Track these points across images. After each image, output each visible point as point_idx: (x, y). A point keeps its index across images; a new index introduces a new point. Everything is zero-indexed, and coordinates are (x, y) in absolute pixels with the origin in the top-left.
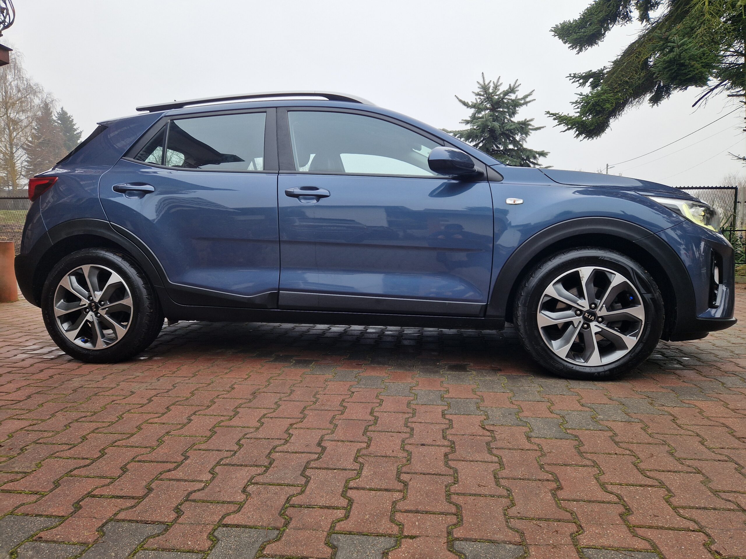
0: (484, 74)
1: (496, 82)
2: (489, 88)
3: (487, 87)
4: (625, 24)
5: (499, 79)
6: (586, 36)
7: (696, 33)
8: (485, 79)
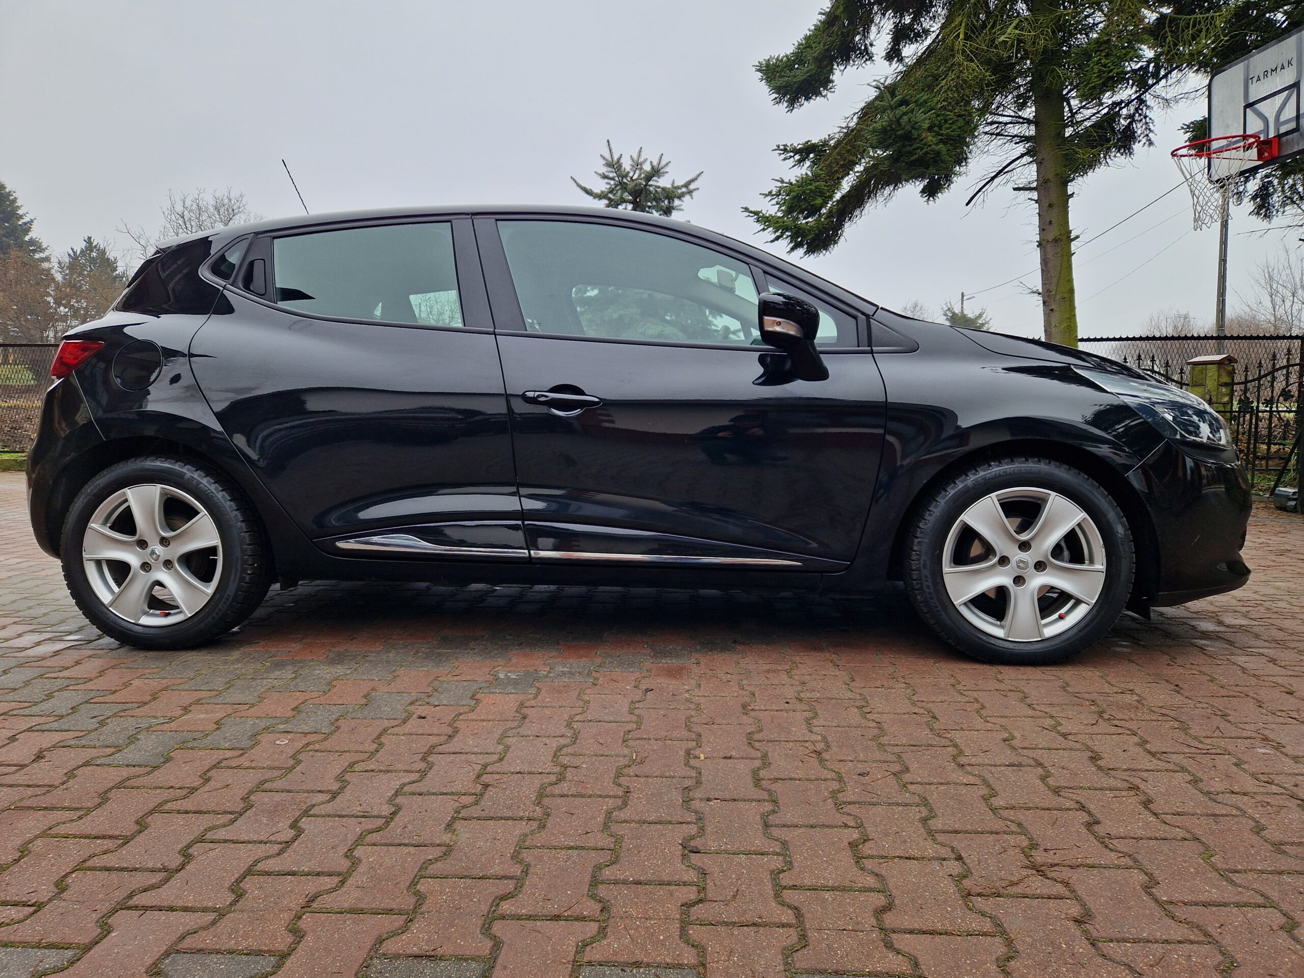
0: (611, 142)
1: (635, 157)
2: (622, 164)
3: (619, 163)
4: (864, 65)
5: (640, 151)
8: (613, 151)
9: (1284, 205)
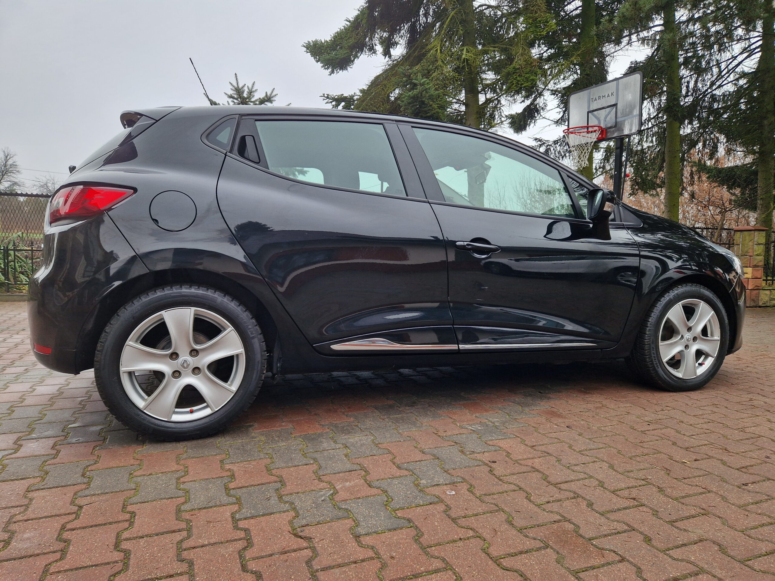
0: (238, 75)
1: (250, 87)
2: (243, 92)
3: (241, 90)
4: (371, 55)
5: (254, 84)
6: (337, 58)
7: (432, 76)
8: (239, 81)
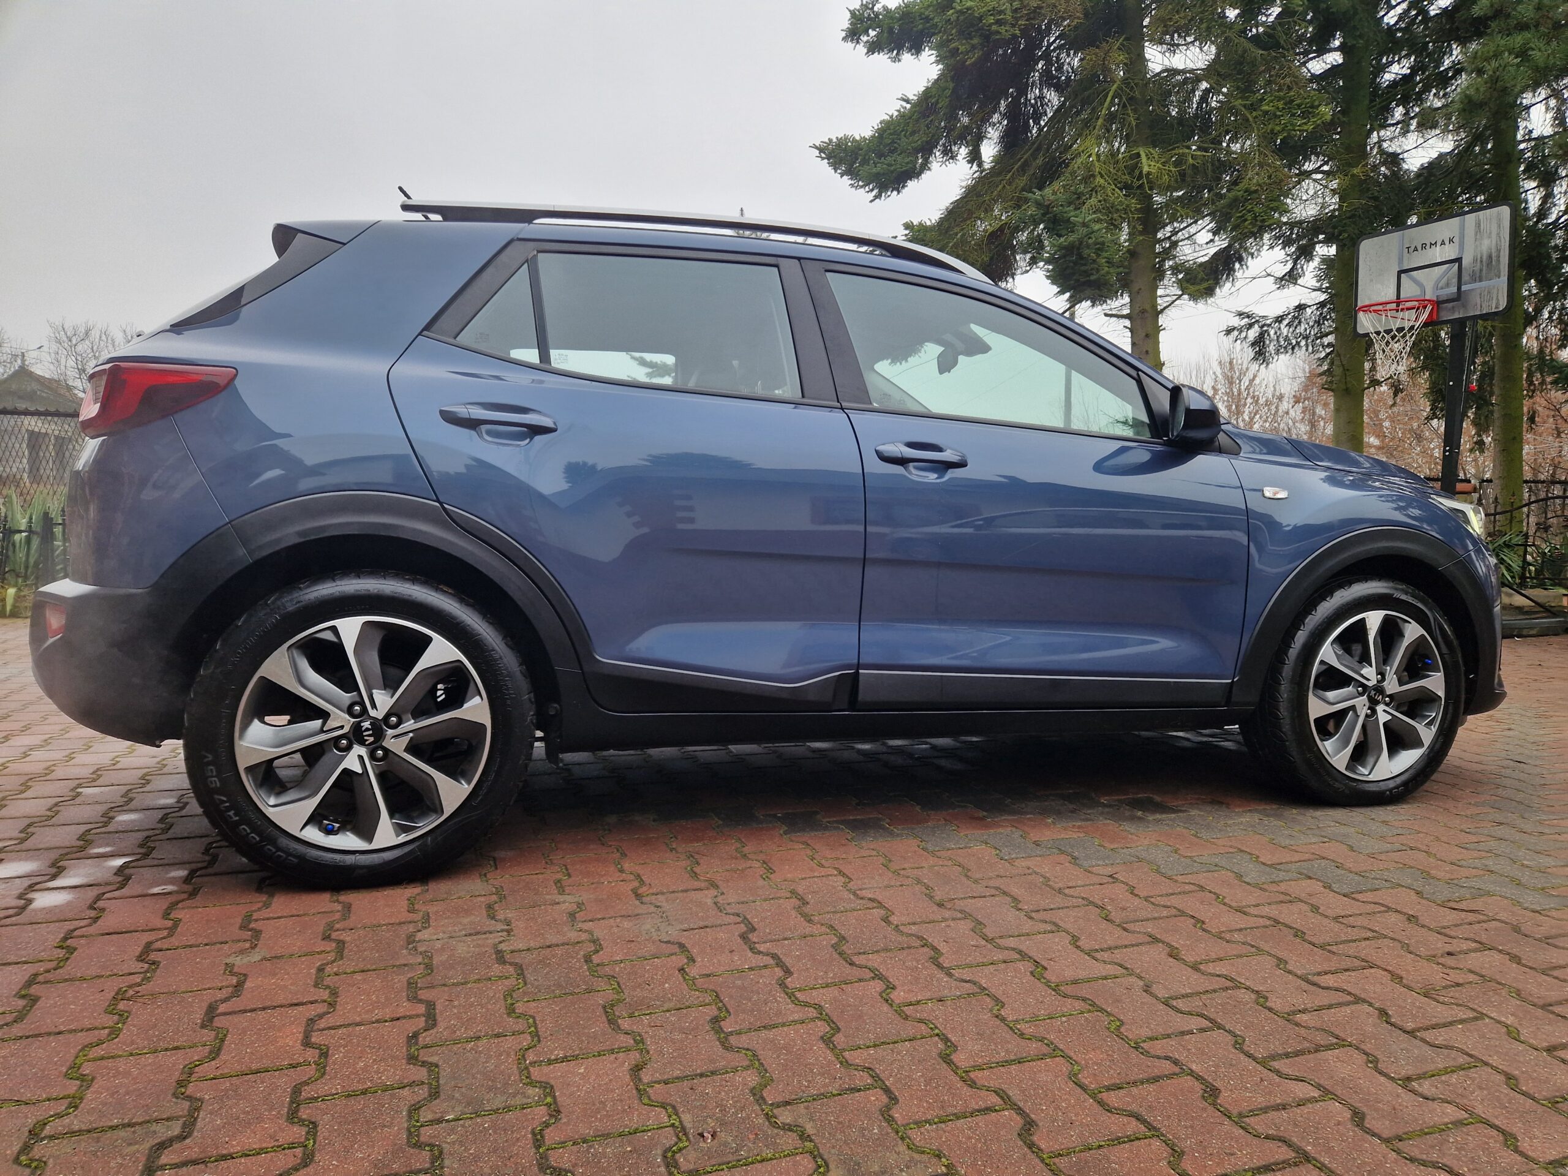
6: (892, 172)
9: (1278, 352)
